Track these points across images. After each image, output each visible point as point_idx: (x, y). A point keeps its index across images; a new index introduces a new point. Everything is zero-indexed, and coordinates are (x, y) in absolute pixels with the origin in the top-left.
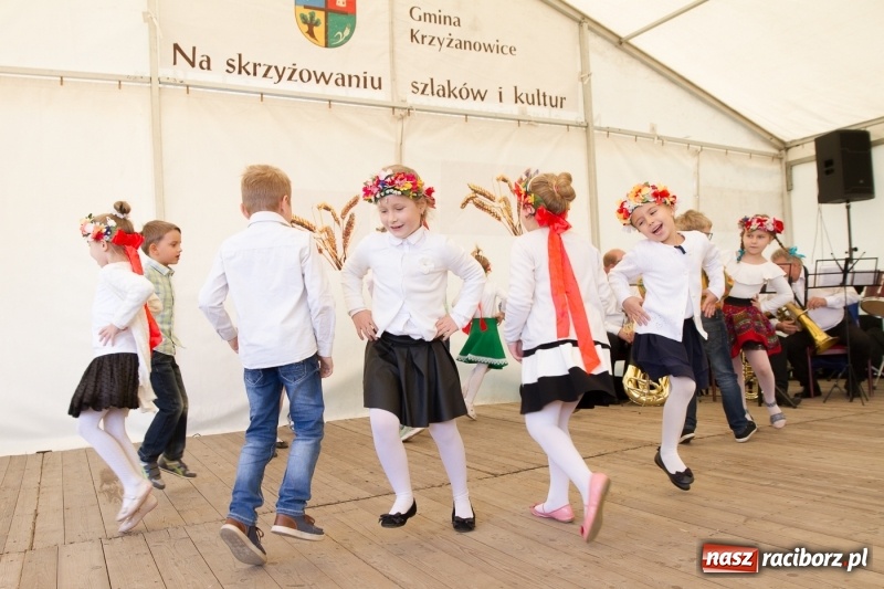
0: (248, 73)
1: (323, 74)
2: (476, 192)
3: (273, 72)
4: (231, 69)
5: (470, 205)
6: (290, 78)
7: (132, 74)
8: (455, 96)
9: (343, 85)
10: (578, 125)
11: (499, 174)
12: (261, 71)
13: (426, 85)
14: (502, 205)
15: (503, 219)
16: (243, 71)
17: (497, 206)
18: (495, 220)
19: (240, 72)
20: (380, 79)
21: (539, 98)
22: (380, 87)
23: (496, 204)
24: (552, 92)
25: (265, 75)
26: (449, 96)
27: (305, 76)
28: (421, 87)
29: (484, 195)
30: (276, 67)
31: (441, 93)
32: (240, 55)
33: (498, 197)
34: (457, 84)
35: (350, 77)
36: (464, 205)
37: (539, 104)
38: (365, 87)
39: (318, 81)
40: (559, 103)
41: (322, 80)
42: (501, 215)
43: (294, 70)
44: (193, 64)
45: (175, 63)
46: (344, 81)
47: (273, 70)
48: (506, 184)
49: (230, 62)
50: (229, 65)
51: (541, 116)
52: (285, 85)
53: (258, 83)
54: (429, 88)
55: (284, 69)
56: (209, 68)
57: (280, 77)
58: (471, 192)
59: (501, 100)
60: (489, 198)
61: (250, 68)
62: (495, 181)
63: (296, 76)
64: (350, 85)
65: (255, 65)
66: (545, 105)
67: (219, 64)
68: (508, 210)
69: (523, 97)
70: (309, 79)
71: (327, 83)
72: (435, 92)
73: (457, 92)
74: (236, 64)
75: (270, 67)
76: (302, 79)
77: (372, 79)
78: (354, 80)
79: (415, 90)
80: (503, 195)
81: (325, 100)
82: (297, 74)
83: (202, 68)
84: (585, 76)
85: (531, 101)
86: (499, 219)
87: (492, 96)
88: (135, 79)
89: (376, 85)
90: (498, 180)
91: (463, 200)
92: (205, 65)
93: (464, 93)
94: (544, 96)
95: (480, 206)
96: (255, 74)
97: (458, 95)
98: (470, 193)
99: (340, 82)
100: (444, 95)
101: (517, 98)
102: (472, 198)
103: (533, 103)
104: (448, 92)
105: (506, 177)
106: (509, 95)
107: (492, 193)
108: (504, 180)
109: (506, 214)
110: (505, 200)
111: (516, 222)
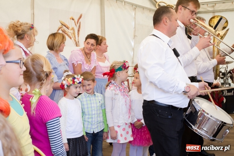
2: (62, 25)
5: (60, 31)
11: (70, 17)
14: (72, 31)
15: (72, 38)
23: (70, 31)
29: (65, 26)
33: (70, 28)
42: (71, 36)
48: (73, 21)
60: (67, 28)
62: (69, 19)
68: (74, 34)
80: (72, 27)
86: (71, 38)
98: (60, 26)
107: (68, 25)
108: (73, 19)
109: (73, 36)
110: (73, 29)
111: (77, 40)
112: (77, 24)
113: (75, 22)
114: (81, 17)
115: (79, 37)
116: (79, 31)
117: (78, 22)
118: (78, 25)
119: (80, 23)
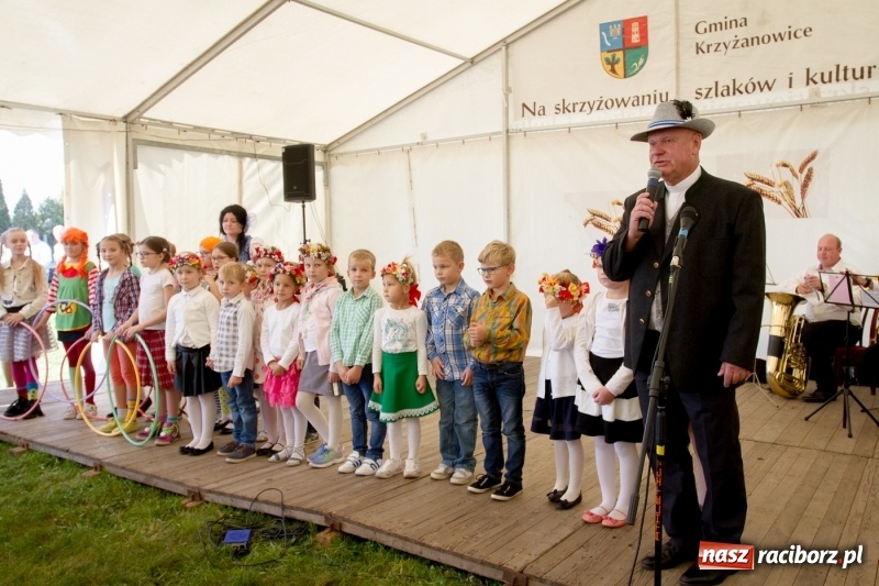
0: (569, 111)
1: (623, 100)
2: (752, 179)
3: (587, 107)
4: (558, 111)
6: (598, 108)
7: (494, 131)
8: (741, 92)
9: (638, 105)
11: (779, 160)
12: (578, 108)
13: (710, 89)
14: (783, 189)
15: (783, 202)
16: (566, 111)
17: (778, 191)
18: (774, 204)
19: (563, 112)
20: (667, 94)
23: (774, 189)
25: (581, 110)
26: (734, 93)
27: (609, 104)
28: (704, 92)
29: (758, 181)
30: (589, 102)
31: (725, 93)
32: (563, 101)
33: (778, 182)
34: (742, 81)
35: (644, 97)
37: (838, 81)
38: (655, 102)
39: (619, 106)
40: (867, 73)
41: (622, 105)
42: (780, 198)
43: (602, 101)
44: (534, 114)
45: (523, 116)
46: (638, 101)
47: (587, 105)
48: (788, 169)
49: (557, 106)
50: (557, 108)
51: (838, 94)
52: (597, 116)
53: (577, 117)
54: (713, 93)
55: (594, 101)
56: (544, 114)
57: (591, 109)
58: (748, 179)
59: (790, 86)
60: (768, 184)
61: (571, 108)
62: (774, 167)
63: (603, 105)
64: (643, 104)
65: (574, 105)
66: (846, 80)
67: (550, 110)
68: (789, 193)
69: (818, 78)
70: (613, 106)
71: (625, 105)
72: (719, 93)
73: (742, 89)
74: (561, 107)
75: (584, 103)
76: (607, 107)
77: (661, 95)
78: (647, 99)
79: (699, 96)
80: (784, 179)
81: (612, 124)
83: (540, 115)
85: (826, 79)
86: (780, 203)
87: (782, 83)
88: (496, 133)
90: (777, 166)
92: (542, 112)
93: (750, 88)
94: (846, 71)
96: (574, 111)
97: (743, 91)
98: (747, 181)
99: (636, 103)
100: (728, 94)
101: (809, 80)
103: (830, 81)
104: (733, 90)
105: (787, 162)
106: (800, 77)
107: (771, 178)
108: (785, 165)
109: (787, 197)
110: (786, 184)
111: (798, 204)
112: (798, 174)
113: (792, 171)
114: (813, 157)
115: (807, 200)
116: (805, 186)
117: (801, 170)
118: (802, 177)
119: (810, 171)
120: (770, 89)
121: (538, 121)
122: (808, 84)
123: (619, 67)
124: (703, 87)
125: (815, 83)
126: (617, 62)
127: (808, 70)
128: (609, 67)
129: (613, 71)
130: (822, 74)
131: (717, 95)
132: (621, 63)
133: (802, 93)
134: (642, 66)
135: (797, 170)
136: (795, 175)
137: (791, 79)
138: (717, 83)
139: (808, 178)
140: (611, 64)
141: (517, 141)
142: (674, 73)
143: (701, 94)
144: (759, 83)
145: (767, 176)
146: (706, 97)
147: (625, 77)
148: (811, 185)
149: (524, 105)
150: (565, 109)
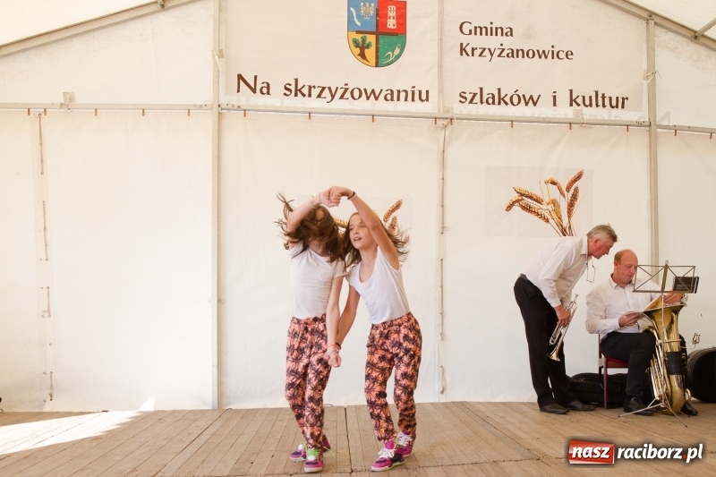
0: (304, 95)
1: (373, 91)
2: (522, 195)
3: (326, 93)
4: (288, 93)
5: (516, 208)
6: (342, 97)
7: (197, 103)
8: (506, 103)
9: (392, 100)
10: (639, 124)
11: (548, 177)
12: (315, 92)
13: (475, 95)
14: (550, 207)
15: (551, 221)
16: (299, 93)
17: (545, 209)
18: (542, 222)
19: (296, 95)
20: (427, 92)
21: (598, 100)
22: (427, 99)
23: (542, 207)
24: (613, 93)
25: (319, 96)
26: (499, 103)
27: (356, 94)
28: (470, 97)
29: (527, 197)
30: (329, 88)
31: (490, 101)
32: (296, 80)
33: (546, 199)
34: (507, 91)
35: (399, 92)
36: (509, 208)
37: (597, 106)
38: (413, 100)
39: (368, 98)
40: (621, 103)
41: (372, 97)
42: (547, 216)
43: (346, 90)
44: (254, 91)
45: (238, 91)
46: (392, 96)
47: (327, 90)
48: (556, 187)
49: (288, 86)
50: (286, 89)
51: (599, 118)
52: (338, 104)
53: (313, 103)
54: (477, 99)
55: (337, 88)
56: (268, 93)
57: (333, 96)
58: (517, 195)
59: (555, 105)
60: (537, 201)
61: (305, 91)
62: (543, 184)
63: (348, 95)
64: (398, 100)
65: (310, 87)
66: (604, 106)
67: (277, 89)
68: (557, 212)
69: (580, 100)
70: (360, 97)
71: (376, 98)
72: (484, 100)
73: (507, 99)
74: (293, 88)
75: (324, 88)
76: (353, 97)
77: (420, 92)
78: (403, 95)
79: (463, 100)
80: (552, 197)
81: (367, 115)
82: (348, 93)
83: (262, 93)
84: (651, 74)
85: (587, 102)
86: (547, 221)
87: (546, 100)
88: (200, 107)
89: (424, 97)
90: (546, 183)
91: (508, 202)
92: (265, 90)
93: (515, 100)
94: (603, 97)
95: (527, 209)
96: (310, 95)
97: (508, 101)
98: (515, 196)
99: (389, 97)
100: (494, 103)
101: (572, 101)
102: (518, 201)
103: (591, 105)
104: (498, 99)
105: (555, 180)
106: (563, 98)
107: (540, 195)
108: (553, 183)
109: (555, 216)
110: (554, 202)
111: (565, 223)
112: (565, 192)
113: (560, 189)
114: (579, 177)
115: (573, 219)
116: (571, 205)
117: (569, 188)
118: (569, 195)
119: (576, 190)
120: (535, 104)
121: (258, 100)
122: (571, 105)
123: (370, 53)
124: (468, 92)
125: (578, 105)
126: (368, 46)
127: (571, 91)
128: (358, 51)
129: (362, 55)
130: (584, 97)
131: (482, 102)
132: (373, 49)
133: (565, 111)
134: (398, 57)
135: (564, 189)
136: (562, 193)
137: (555, 97)
138: (481, 89)
139: (574, 197)
140: (362, 48)
141: (233, 120)
142: (435, 71)
143: (466, 98)
144: (524, 96)
145: (537, 192)
146: (471, 102)
147: (377, 66)
148: (577, 204)
149: (240, 77)
150: (298, 91)
